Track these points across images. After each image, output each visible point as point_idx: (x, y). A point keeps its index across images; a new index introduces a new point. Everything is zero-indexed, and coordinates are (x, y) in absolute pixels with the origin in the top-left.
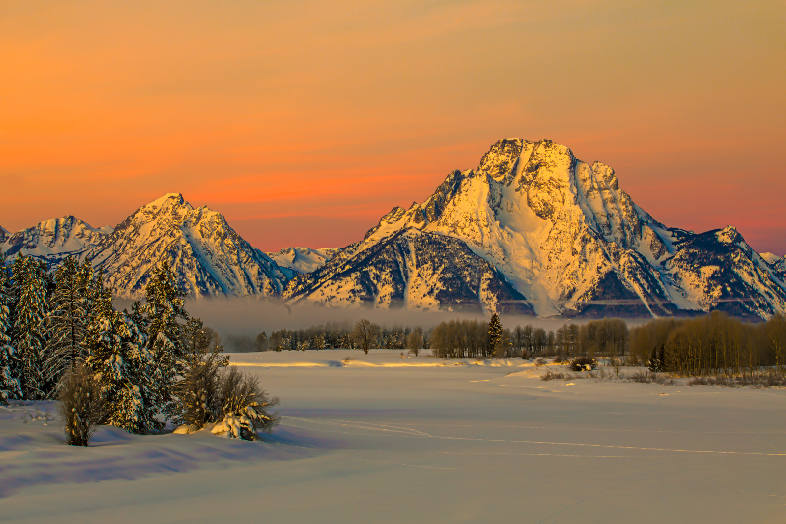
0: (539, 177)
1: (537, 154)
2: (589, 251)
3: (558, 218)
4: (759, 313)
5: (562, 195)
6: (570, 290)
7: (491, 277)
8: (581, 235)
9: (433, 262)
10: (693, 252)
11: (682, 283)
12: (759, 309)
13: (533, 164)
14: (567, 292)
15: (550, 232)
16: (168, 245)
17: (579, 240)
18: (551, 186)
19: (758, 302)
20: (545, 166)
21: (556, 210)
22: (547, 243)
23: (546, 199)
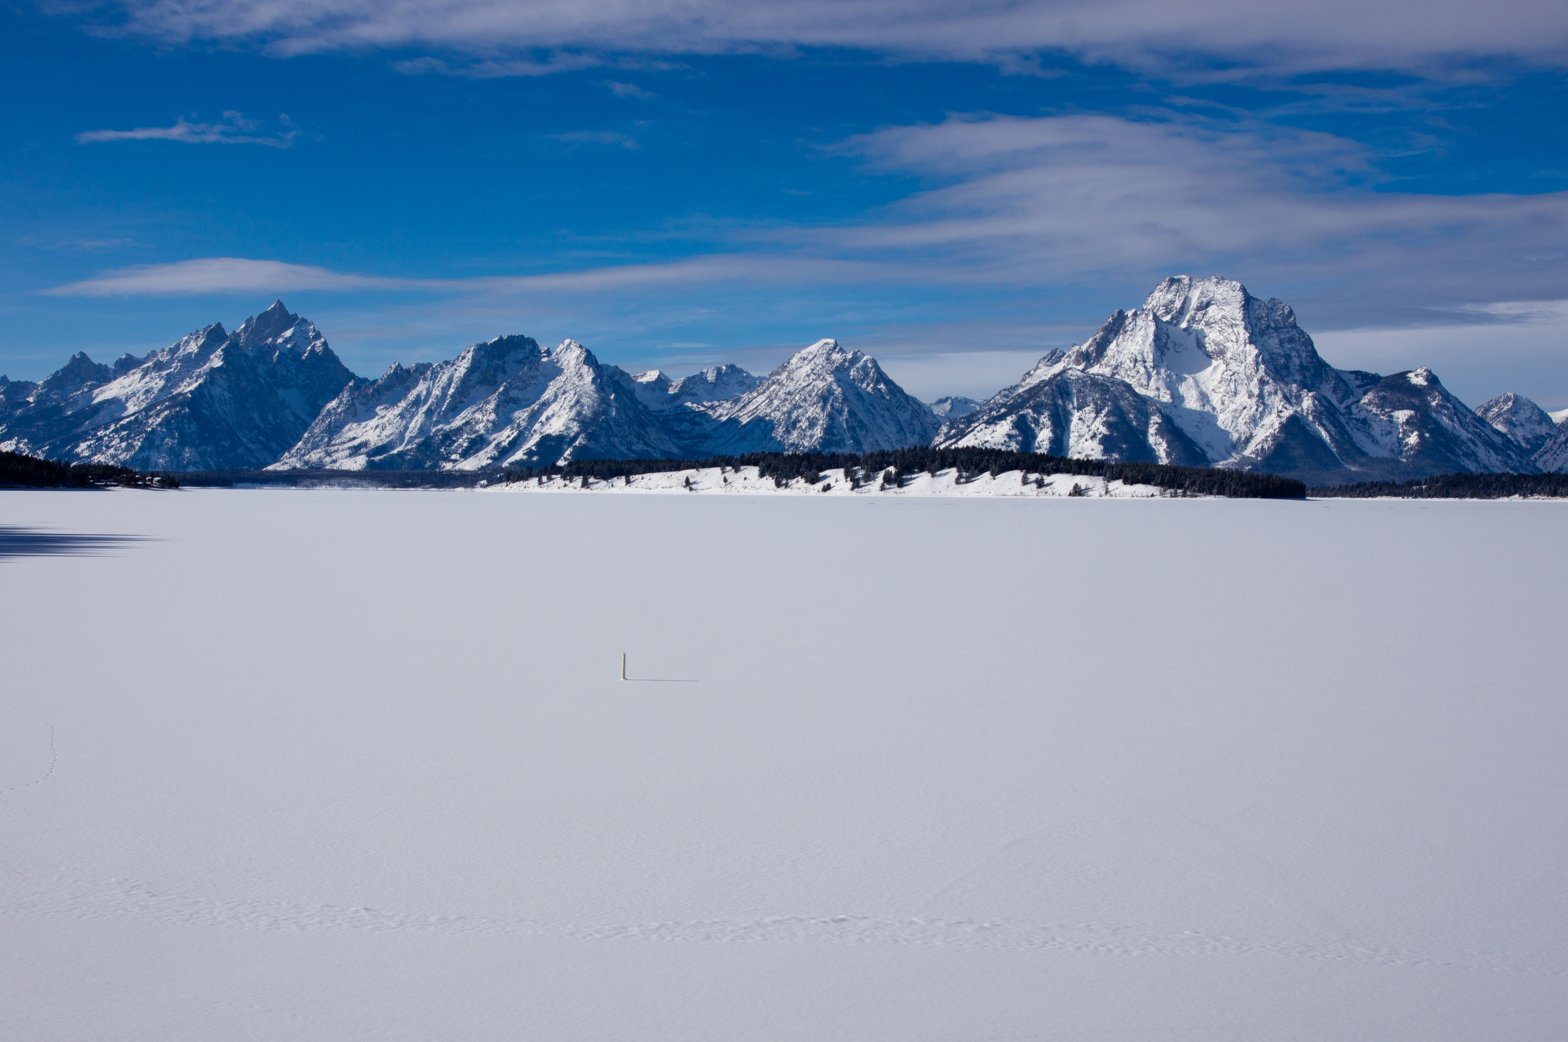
0: (1210, 316)
1: (1207, 291)
2: (1267, 394)
3: (1231, 358)
4: (1463, 461)
5: (1235, 335)
6: (1246, 436)
7: (1159, 421)
8: (1259, 376)
9: (1096, 404)
10: (1384, 396)
11: (1371, 429)
12: (1462, 458)
13: (1202, 302)
14: (1243, 438)
15: (1223, 373)
16: (819, 389)
17: (1255, 381)
18: (1224, 325)
19: (1461, 450)
20: (1216, 304)
21: (1229, 350)
22: (1219, 385)
23: (1217, 340)
